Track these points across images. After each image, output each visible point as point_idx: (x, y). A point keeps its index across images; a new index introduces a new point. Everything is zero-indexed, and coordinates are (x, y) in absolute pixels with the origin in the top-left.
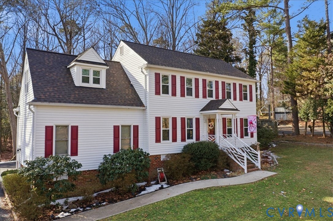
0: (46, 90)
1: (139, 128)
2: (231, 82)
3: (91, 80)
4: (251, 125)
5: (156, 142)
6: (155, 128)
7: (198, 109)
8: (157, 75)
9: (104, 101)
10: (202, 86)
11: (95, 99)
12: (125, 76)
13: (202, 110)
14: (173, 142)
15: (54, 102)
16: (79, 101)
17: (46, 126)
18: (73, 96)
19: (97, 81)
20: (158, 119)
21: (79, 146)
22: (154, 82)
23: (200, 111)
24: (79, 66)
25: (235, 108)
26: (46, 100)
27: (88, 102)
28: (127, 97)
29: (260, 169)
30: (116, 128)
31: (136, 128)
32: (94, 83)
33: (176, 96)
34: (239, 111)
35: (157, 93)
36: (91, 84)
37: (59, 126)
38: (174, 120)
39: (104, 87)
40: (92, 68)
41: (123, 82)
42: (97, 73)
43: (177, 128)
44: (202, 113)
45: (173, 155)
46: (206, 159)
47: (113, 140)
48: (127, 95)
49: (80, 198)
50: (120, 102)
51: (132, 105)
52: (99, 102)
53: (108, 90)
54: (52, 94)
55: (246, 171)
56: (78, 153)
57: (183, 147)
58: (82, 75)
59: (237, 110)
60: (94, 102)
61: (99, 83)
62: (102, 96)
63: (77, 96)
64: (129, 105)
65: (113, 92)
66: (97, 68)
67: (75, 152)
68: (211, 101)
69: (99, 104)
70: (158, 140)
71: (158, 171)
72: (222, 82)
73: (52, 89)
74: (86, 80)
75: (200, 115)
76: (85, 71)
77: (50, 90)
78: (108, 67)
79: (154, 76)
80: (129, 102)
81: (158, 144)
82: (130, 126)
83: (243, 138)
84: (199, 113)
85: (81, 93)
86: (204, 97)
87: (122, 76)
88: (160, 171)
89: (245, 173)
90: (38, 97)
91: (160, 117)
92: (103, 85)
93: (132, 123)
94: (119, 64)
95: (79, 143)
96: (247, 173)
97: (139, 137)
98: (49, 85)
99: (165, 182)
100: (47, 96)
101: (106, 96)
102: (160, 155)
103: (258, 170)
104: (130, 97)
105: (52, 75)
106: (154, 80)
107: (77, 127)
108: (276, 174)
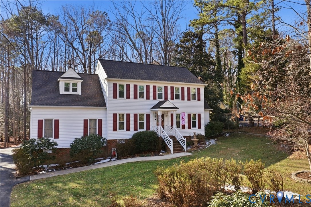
0: (40, 97)
1: (103, 121)
2: (180, 87)
3: (71, 89)
4: (183, 119)
5: (113, 131)
6: (112, 121)
7: (149, 108)
8: (115, 85)
9: (77, 103)
10: (152, 91)
11: (71, 102)
12: (99, 85)
13: (152, 108)
14: (127, 131)
15: (43, 105)
16: (60, 104)
17: (38, 120)
18: (57, 100)
19: (75, 90)
20: (115, 115)
21: (59, 132)
22: (112, 90)
23: (150, 109)
24: (62, 81)
25: (175, 107)
26: (38, 104)
27: (65, 104)
28: (95, 100)
29: (186, 151)
30: (86, 122)
31: (100, 121)
32: (73, 91)
33: (130, 99)
34: (178, 109)
35: (115, 97)
36: (71, 92)
37: (47, 120)
38: (128, 116)
39: (80, 94)
40: (71, 82)
41: (96, 90)
42: (75, 85)
43: (131, 121)
44: (152, 111)
45: (126, 140)
46: (144, 143)
47: (83, 129)
48: (95, 98)
49: (58, 165)
50: (89, 104)
51: (97, 106)
52: (73, 104)
53: (83, 95)
54: (43, 100)
55: (172, 152)
56: (59, 137)
57: (133, 135)
58: (65, 86)
59: (177, 108)
60: (70, 104)
61: (76, 91)
62: (77, 100)
63: (59, 101)
64: (94, 106)
65: (85, 97)
66: (75, 81)
67: (57, 136)
68: (160, 101)
69: (73, 106)
70: (115, 129)
71: (112, 150)
72: (171, 87)
73: (43, 96)
74: (67, 89)
75: (151, 112)
76: (67, 84)
77: (42, 97)
78: (83, 81)
79: (112, 86)
80: (95, 104)
81: (115, 132)
82: (96, 120)
83: (191, 129)
84: (149, 110)
85: (63, 98)
86: (154, 98)
87: (97, 85)
88: (114, 150)
89: (171, 154)
90: (34, 102)
91: (117, 114)
92: (79, 92)
93: (98, 118)
94: (97, 76)
95: (59, 131)
96: (173, 153)
97: (103, 127)
98: (42, 94)
99: (116, 158)
100: (39, 101)
101: (80, 100)
102: (117, 140)
103: (185, 152)
104: (97, 100)
105: (46, 87)
106: (112, 88)
107: (58, 120)
108: (192, 155)
